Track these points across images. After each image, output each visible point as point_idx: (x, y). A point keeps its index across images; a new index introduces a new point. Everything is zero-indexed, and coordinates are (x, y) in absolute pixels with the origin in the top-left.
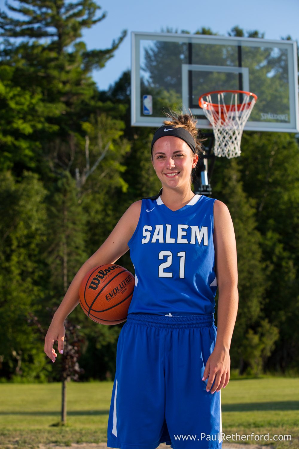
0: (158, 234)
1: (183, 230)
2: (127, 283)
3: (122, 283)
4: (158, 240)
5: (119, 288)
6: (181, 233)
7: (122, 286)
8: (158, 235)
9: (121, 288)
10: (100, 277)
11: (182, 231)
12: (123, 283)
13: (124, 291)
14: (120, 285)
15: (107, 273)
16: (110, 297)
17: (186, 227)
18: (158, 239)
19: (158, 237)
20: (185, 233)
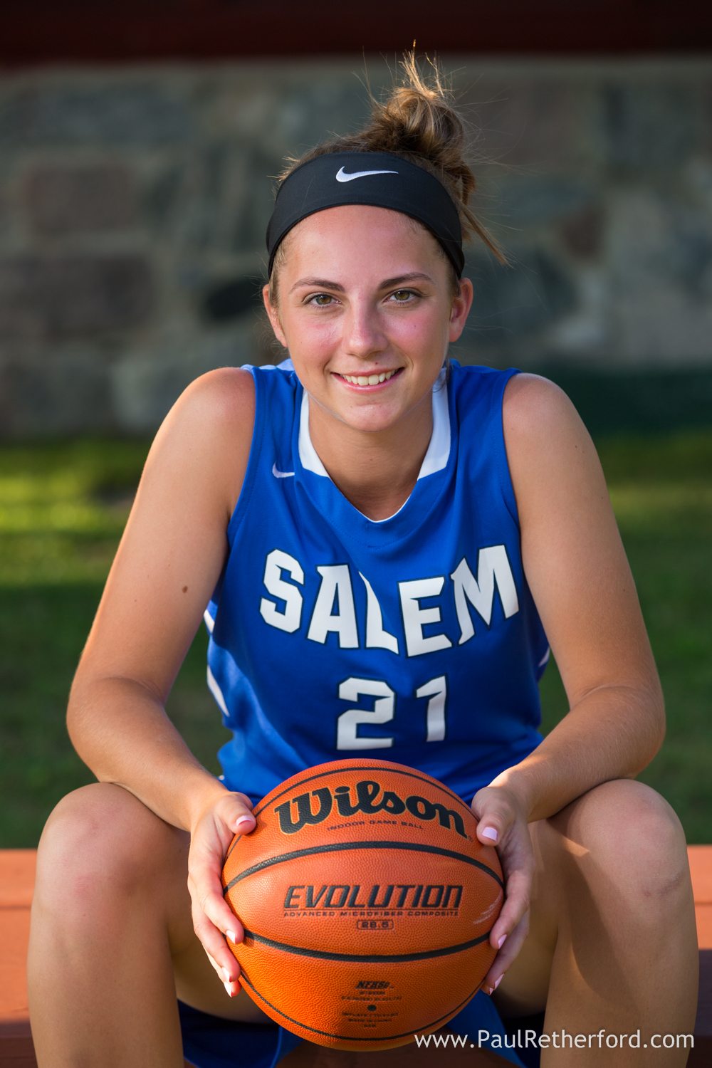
0: (335, 611)
1: (424, 603)
2: (415, 904)
3: (391, 889)
4: (333, 636)
5: (362, 898)
6: (414, 619)
7: (379, 899)
8: (332, 614)
9: (372, 904)
10: (343, 800)
11: (421, 608)
12: (396, 893)
13: (373, 924)
14: (377, 888)
15: (383, 805)
16: (301, 901)
17: (433, 586)
18: (337, 634)
19: (334, 624)
20: (433, 615)
